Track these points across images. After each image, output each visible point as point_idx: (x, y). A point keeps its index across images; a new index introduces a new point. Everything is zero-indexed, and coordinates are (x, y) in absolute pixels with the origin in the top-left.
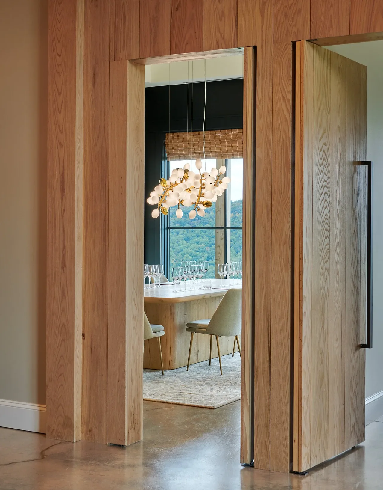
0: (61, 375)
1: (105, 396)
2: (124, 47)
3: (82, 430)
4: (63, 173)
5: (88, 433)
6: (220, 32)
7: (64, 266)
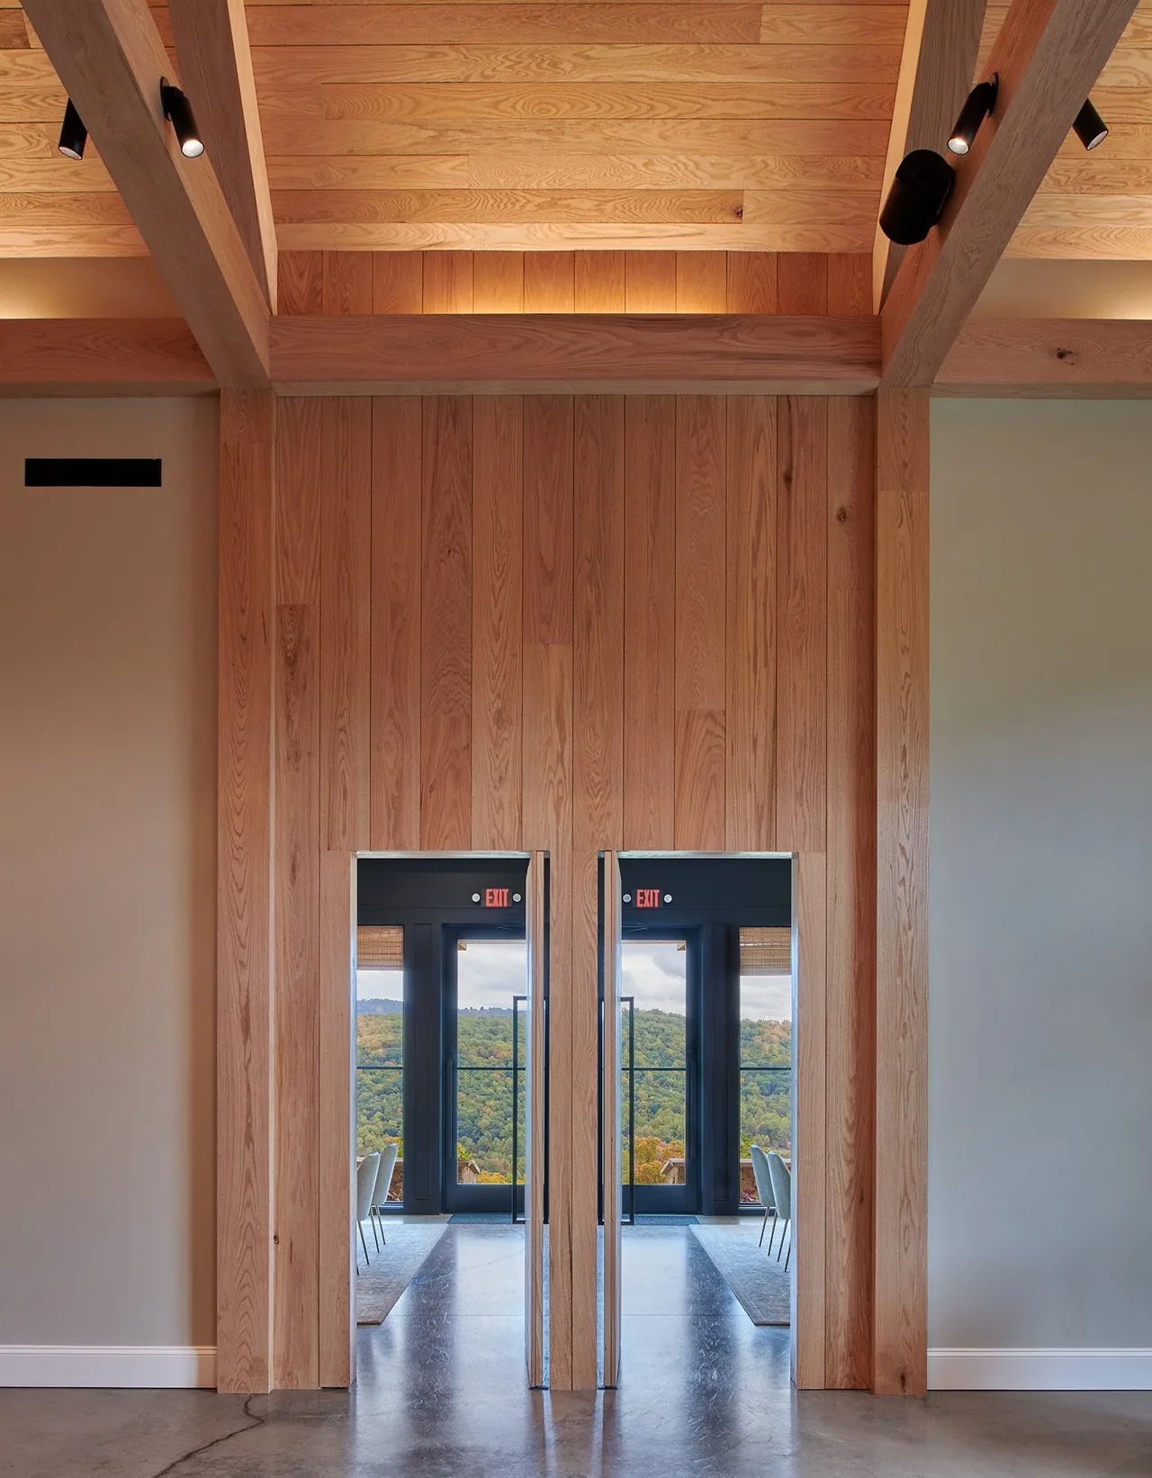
0: (245, 1298)
1: (314, 1321)
2: (344, 832)
3: (275, 1374)
4: (247, 1006)
5: (286, 1377)
6: (497, 828)
7: (249, 1140)
